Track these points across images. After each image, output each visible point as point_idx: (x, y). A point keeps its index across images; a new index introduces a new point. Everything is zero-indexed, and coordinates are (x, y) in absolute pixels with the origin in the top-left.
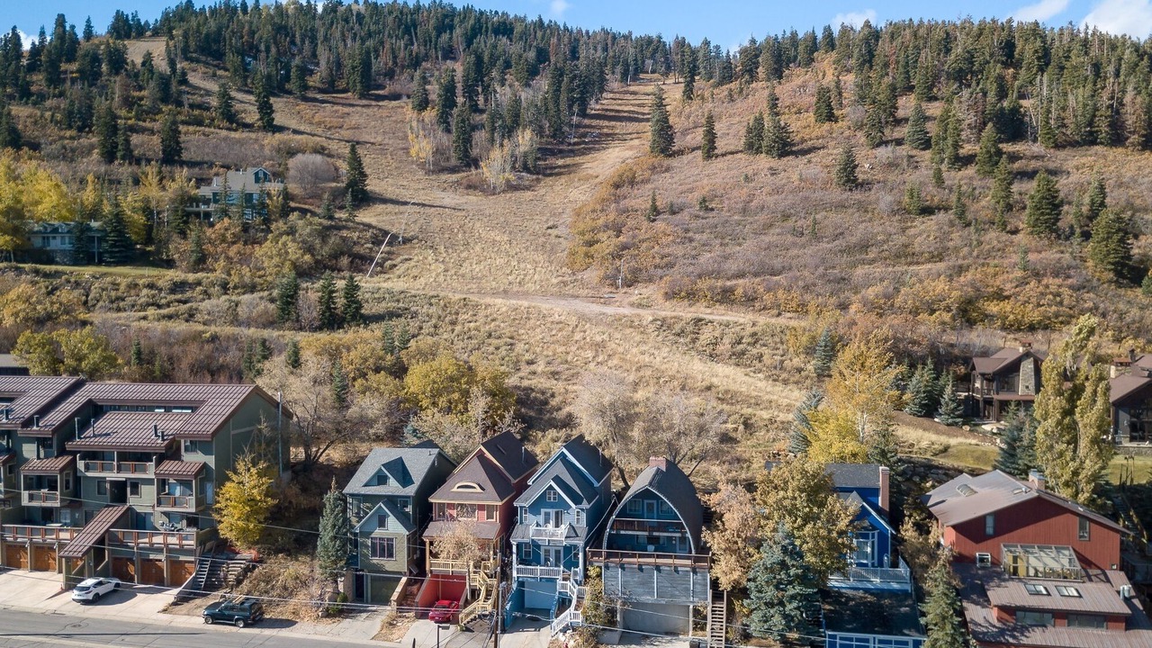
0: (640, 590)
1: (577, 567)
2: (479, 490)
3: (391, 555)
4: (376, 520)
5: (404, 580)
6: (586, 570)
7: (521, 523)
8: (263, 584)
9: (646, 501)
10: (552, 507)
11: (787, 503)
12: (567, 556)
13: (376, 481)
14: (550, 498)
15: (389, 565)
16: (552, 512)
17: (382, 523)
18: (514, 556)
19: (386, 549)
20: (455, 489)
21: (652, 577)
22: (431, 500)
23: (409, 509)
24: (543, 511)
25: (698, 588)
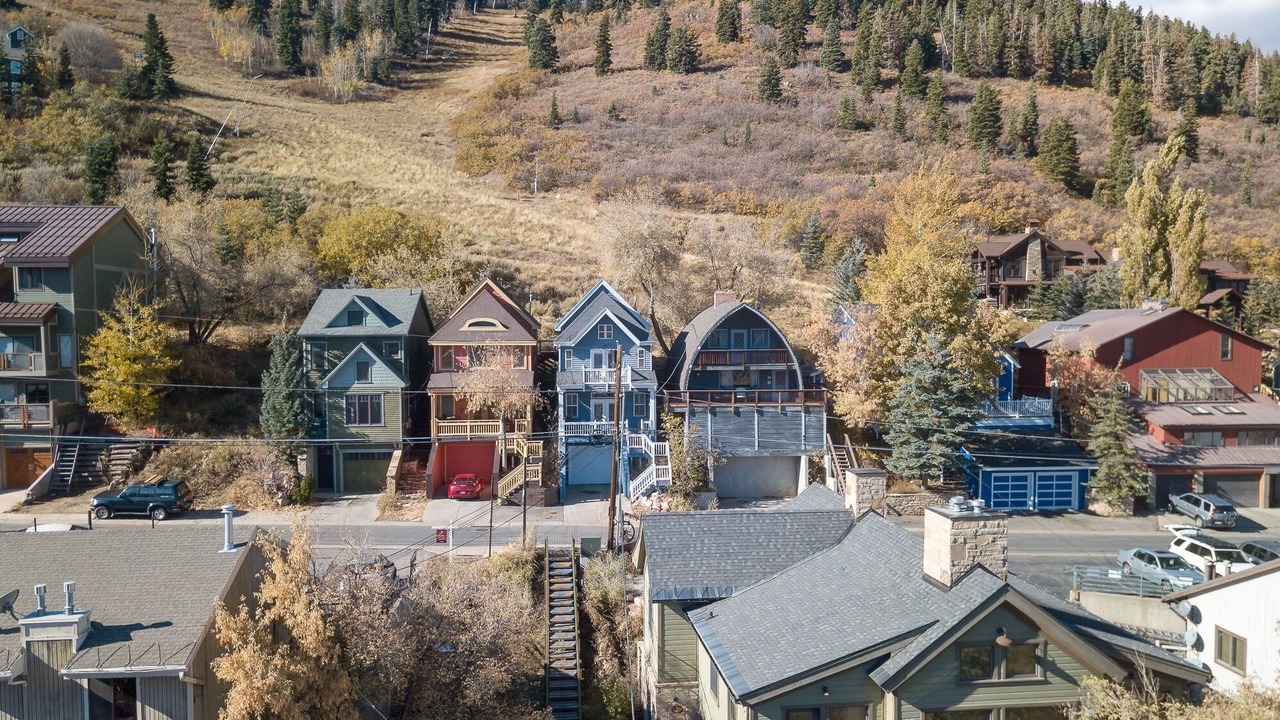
0: (737, 439)
1: (647, 418)
2: (501, 328)
3: (376, 419)
4: (353, 370)
5: (397, 454)
6: (659, 421)
7: (563, 369)
8: (177, 469)
9: (733, 331)
10: (605, 347)
11: (928, 313)
12: (634, 406)
13: (345, 319)
14: (602, 335)
15: (374, 434)
16: (604, 353)
17: (362, 372)
18: (561, 410)
19: (368, 410)
20: (465, 328)
21: (751, 422)
22: (433, 343)
23: (400, 356)
24: (593, 352)
25: (812, 431)
